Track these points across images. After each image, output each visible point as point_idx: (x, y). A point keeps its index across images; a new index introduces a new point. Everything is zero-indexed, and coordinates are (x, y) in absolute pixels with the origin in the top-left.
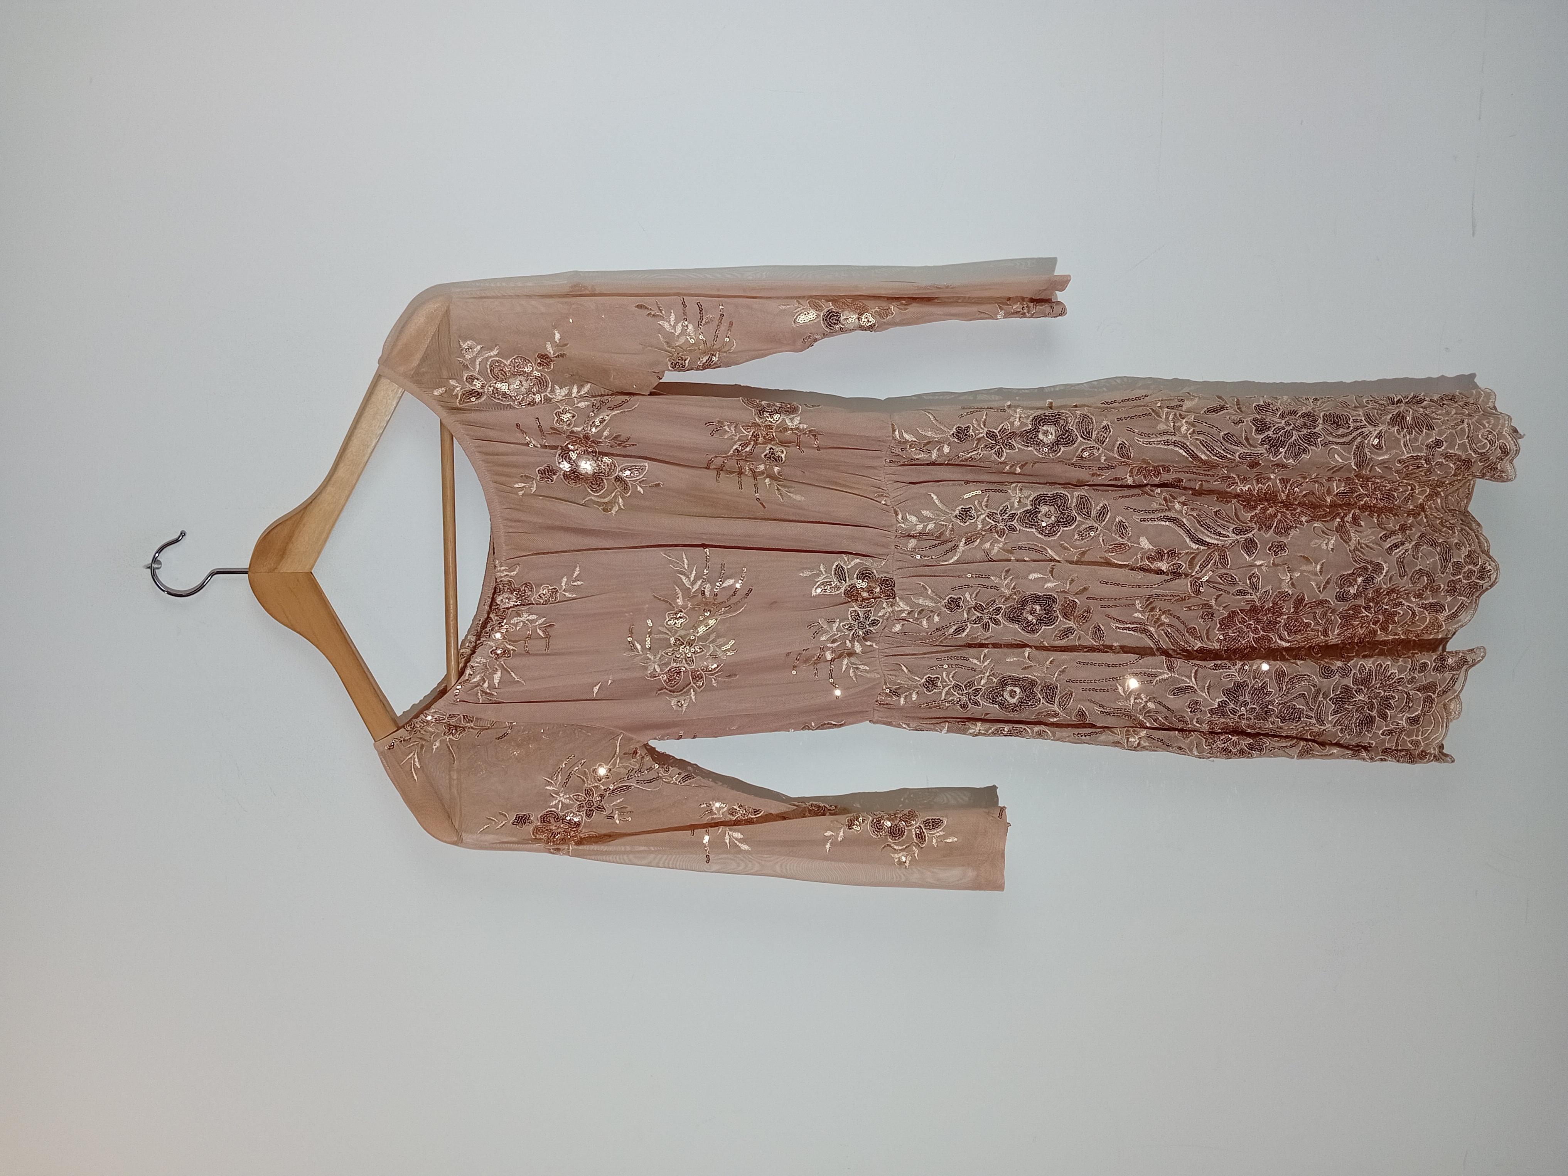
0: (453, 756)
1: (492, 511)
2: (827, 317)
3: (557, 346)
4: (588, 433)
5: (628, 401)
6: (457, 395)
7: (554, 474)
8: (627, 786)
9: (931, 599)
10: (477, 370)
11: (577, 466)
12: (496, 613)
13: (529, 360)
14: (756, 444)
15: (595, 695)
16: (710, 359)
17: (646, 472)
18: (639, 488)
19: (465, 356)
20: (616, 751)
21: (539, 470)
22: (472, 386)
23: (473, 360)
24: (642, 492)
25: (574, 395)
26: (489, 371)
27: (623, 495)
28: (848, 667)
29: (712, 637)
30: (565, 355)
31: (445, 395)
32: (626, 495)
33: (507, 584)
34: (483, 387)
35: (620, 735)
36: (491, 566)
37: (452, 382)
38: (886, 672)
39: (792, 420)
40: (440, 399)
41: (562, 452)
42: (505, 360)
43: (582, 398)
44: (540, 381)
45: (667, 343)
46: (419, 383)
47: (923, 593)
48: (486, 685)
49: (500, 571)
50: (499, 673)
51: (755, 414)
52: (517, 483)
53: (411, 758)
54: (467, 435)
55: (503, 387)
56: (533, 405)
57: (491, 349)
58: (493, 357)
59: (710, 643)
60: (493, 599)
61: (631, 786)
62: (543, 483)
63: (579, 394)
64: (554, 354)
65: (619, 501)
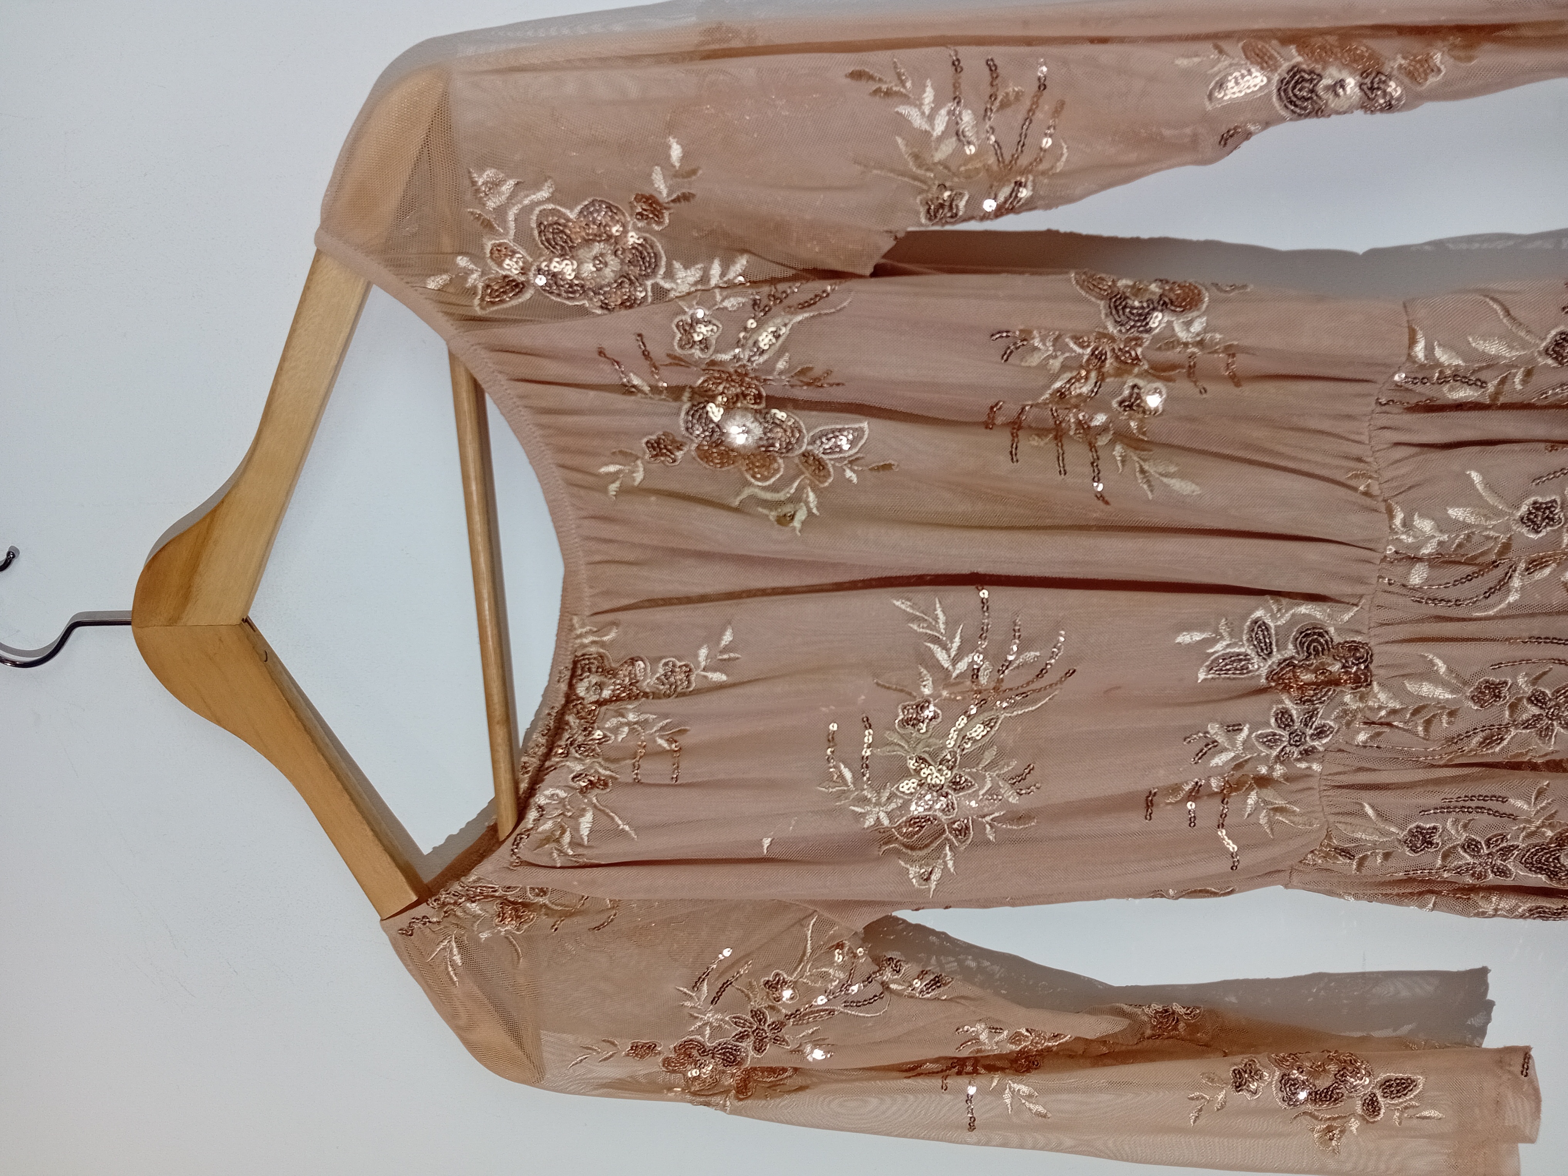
0: (516, 950)
1: (560, 523)
2: (1288, 83)
3: (676, 175)
4: (744, 366)
5: (828, 295)
6: (475, 287)
7: (679, 449)
8: (827, 1010)
9: (1445, 684)
10: (512, 232)
11: (723, 434)
12: (578, 713)
13: (617, 208)
14: (1101, 377)
15: (765, 851)
16: (1014, 194)
17: (863, 441)
18: (849, 474)
19: (484, 205)
20: (806, 947)
21: (647, 442)
22: (504, 269)
23: (501, 211)
24: (855, 480)
25: (713, 282)
26: (536, 233)
27: (816, 485)
28: (1256, 809)
29: (989, 756)
30: (693, 196)
31: (451, 290)
32: (822, 486)
33: (595, 658)
34: (524, 271)
35: (811, 915)
36: (565, 628)
37: (462, 261)
38: (1332, 819)
39: (1188, 324)
40: (441, 297)
41: (693, 405)
42: (566, 207)
43: (730, 287)
44: (641, 253)
45: (916, 157)
46: (397, 265)
47: (1429, 674)
48: (567, 838)
49: (580, 636)
50: (589, 816)
51: (1106, 315)
52: (607, 465)
53: (444, 949)
54: (500, 372)
55: (566, 268)
56: (631, 307)
57: (537, 186)
58: (539, 203)
59: (985, 769)
60: (571, 686)
61: (834, 1011)
62: (655, 466)
63: (725, 279)
64: (669, 195)
65: (808, 497)
